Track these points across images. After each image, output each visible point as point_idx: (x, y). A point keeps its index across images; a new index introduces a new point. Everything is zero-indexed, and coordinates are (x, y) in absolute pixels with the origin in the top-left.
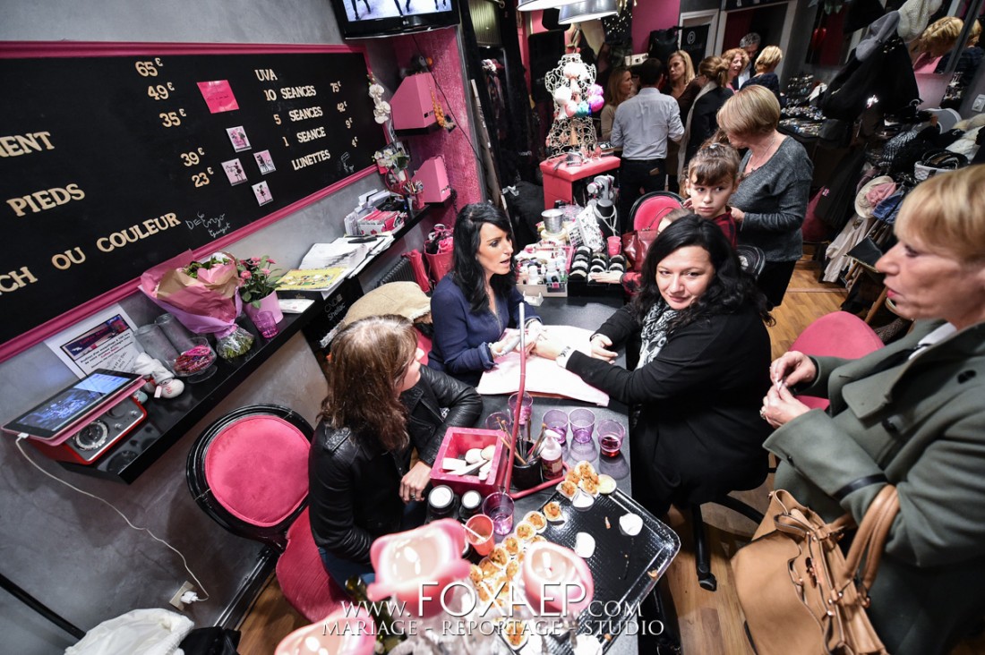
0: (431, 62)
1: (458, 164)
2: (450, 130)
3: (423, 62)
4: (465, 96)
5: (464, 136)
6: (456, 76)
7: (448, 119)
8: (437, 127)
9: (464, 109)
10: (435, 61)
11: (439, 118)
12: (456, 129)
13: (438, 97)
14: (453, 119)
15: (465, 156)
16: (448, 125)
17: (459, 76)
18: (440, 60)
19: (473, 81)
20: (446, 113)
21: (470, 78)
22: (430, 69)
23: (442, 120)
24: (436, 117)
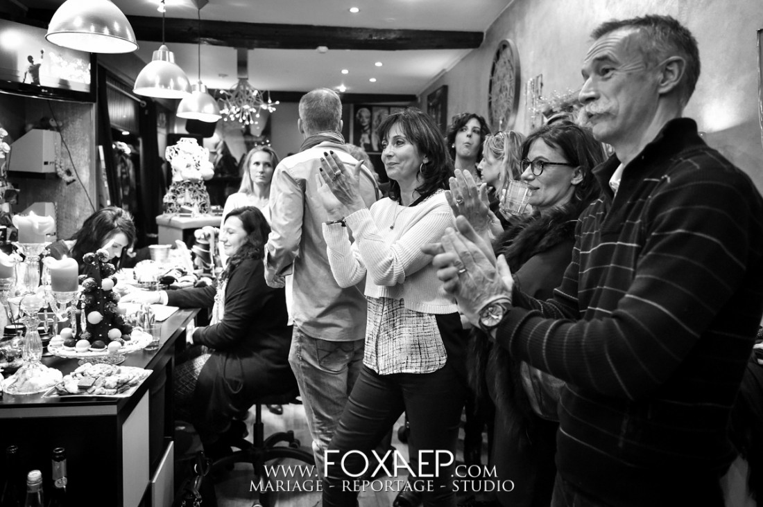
0: (61, 124)
1: (70, 215)
2: (68, 183)
3: (53, 123)
4: (90, 157)
5: (83, 190)
6: (84, 140)
7: (69, 173)
8: (55, 177)
9: (88, 167)
10: (66, 126)
11: (59, 170)
12: (75, 183)
13: (62, 153)
14: (74, 173)
15: (81, 208)
16: (67, 178)
17: (88, 140)
18: (71, 125)
19: (101, 148)
20: (67, 167)
21: (98, 143)
22: (58, 129)
23: (61, 172)
24: (56, 168)
